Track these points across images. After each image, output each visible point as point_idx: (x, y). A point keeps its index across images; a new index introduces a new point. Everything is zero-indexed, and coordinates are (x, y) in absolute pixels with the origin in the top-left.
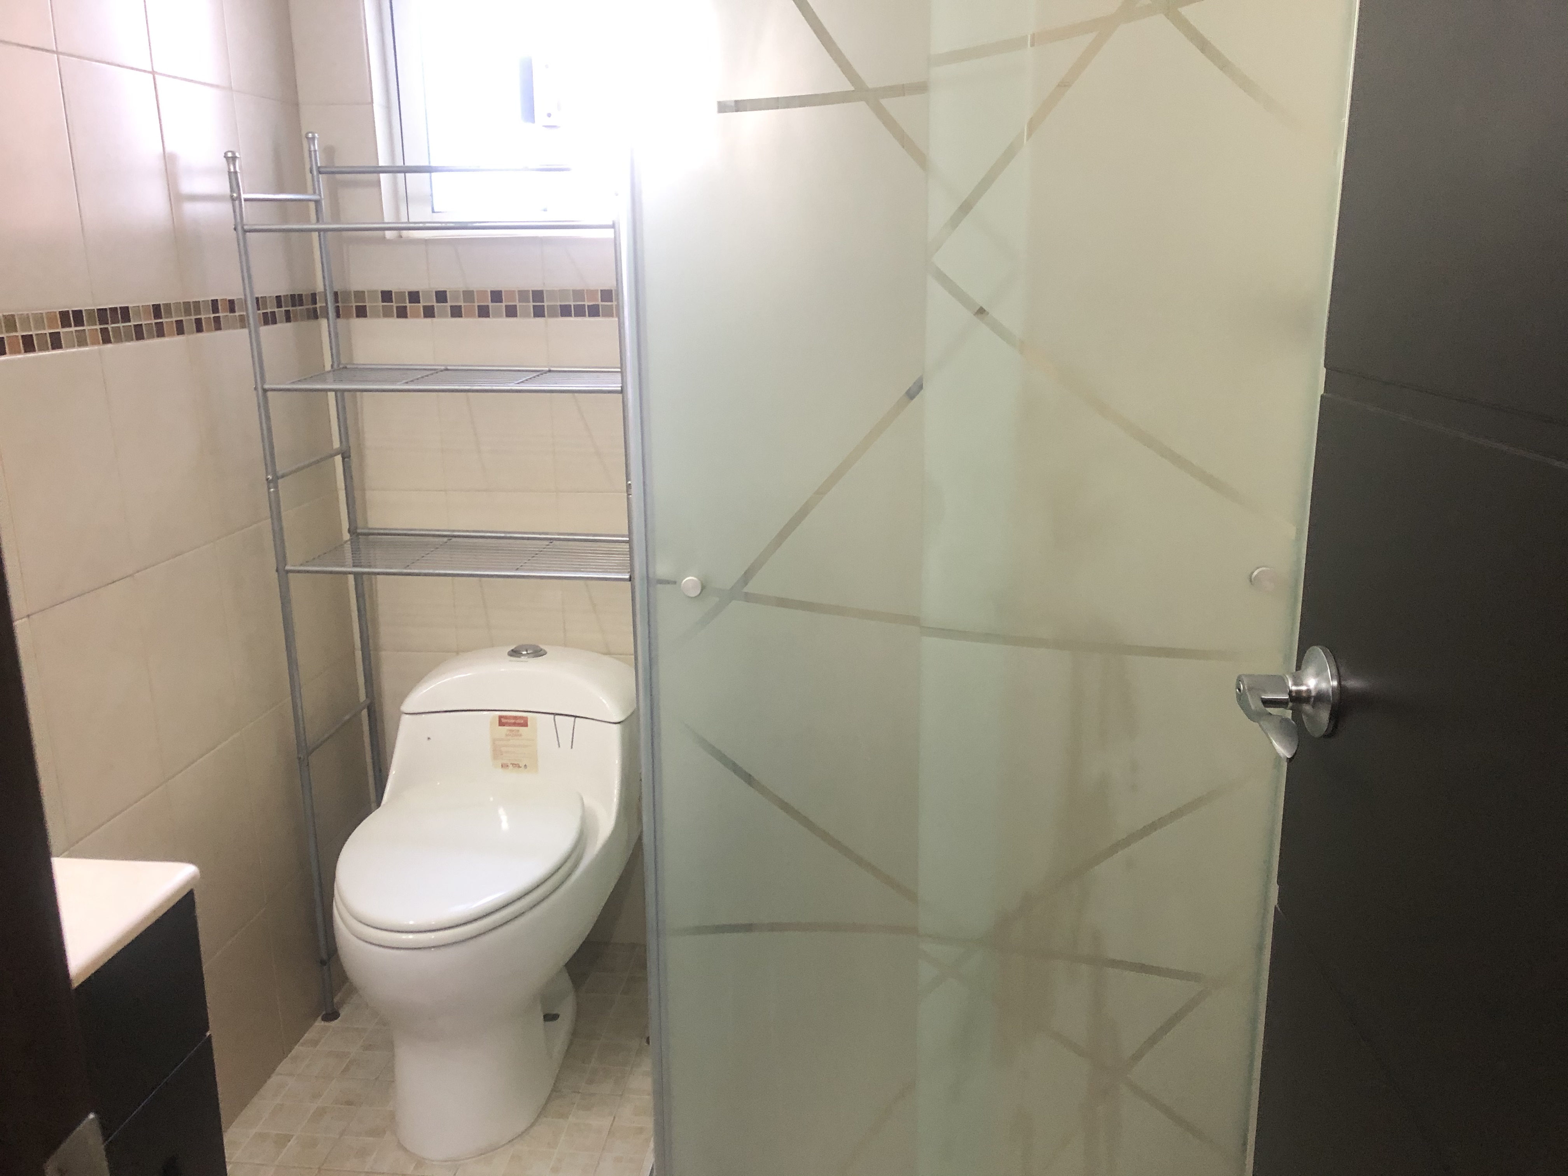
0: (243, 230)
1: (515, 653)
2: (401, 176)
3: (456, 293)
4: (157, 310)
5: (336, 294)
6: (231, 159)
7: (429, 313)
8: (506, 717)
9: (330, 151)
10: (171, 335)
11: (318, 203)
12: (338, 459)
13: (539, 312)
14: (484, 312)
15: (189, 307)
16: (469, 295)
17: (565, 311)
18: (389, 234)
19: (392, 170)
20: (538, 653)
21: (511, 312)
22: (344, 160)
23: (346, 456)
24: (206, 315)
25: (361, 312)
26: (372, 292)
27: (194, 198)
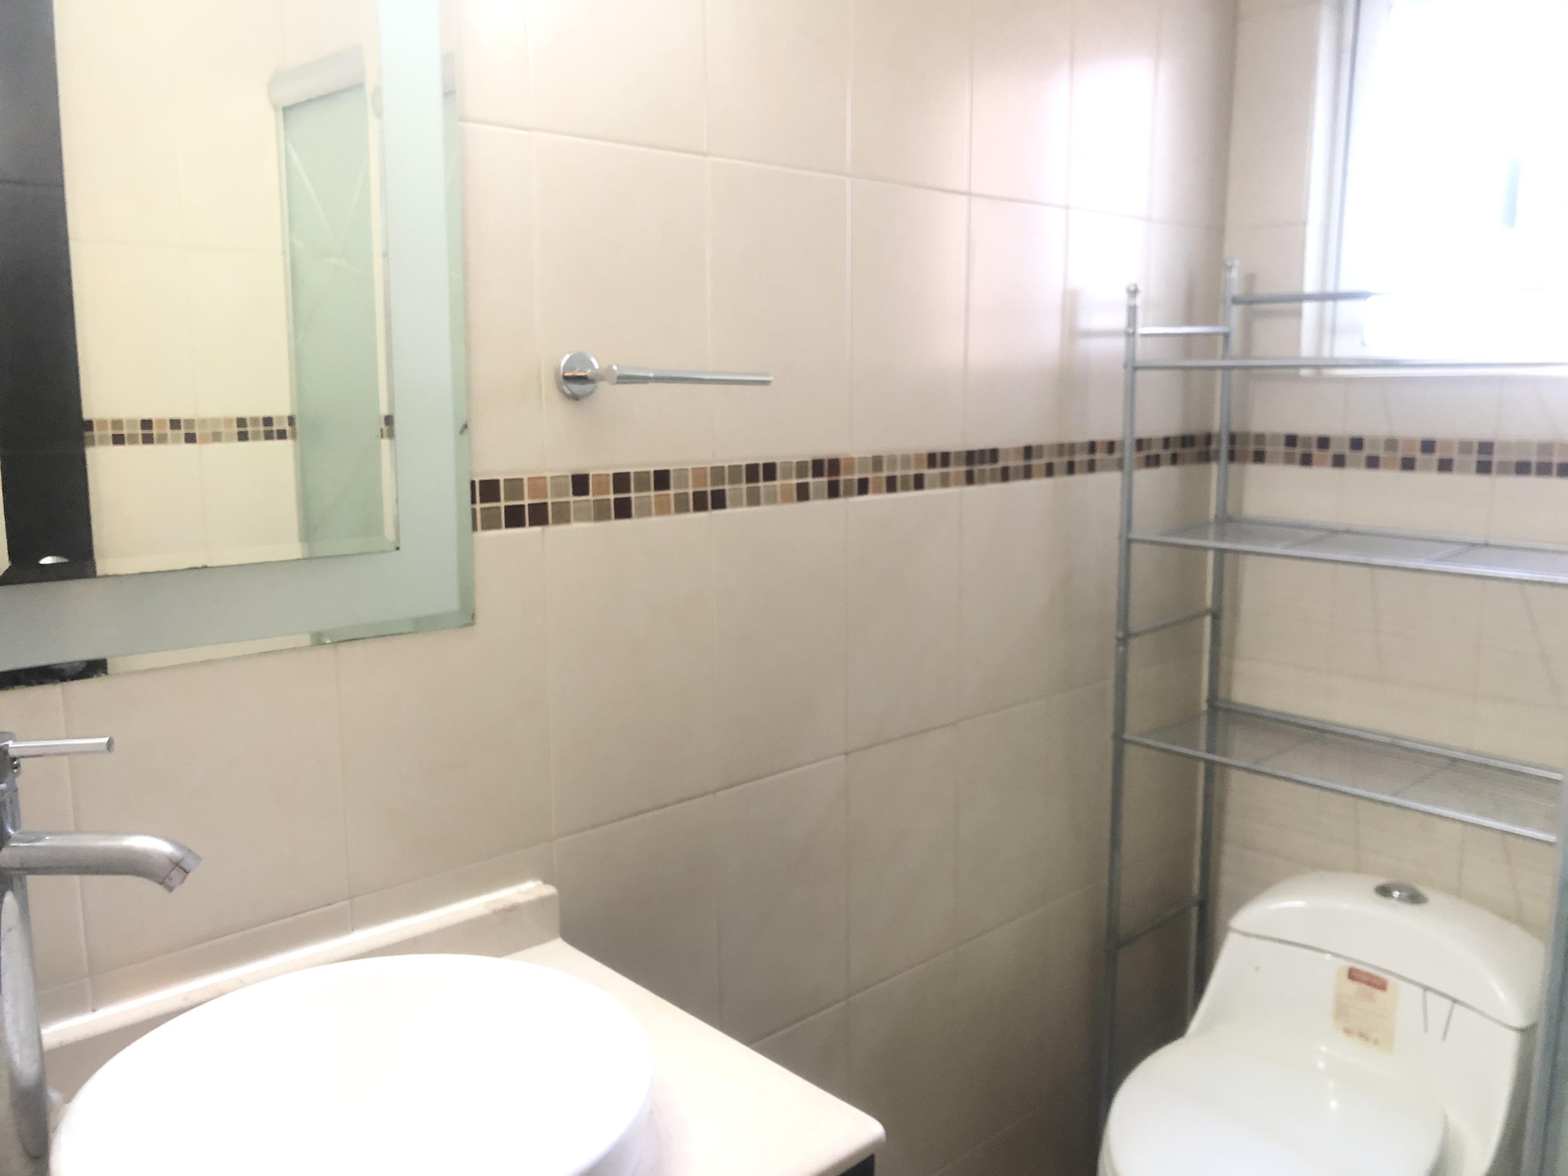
0: (1133, 367)
1: (1384, 891)
2: (1329, 304)
3: (1375, 442)
4: (1028, 452)
5: (1233, 438)
6: (1133, 292)
7: (1339, 461)
8: (1357, 971)
9: (1250, 279)
10: (1039, 476)
11: (1226, 336)
12: (1208, 620)
13: (1484, 468)
14: (1408, 464)
15: (1062, 449)
16: (1391, 444)
17: (1522, 468)
18: (1304, 372)
19: (1321, 297)
20: (1415, 898)
21: (1445, 466)
22: (1262, 289)
23: (1216, 617)
24: (1081, 457)
25: (1260, 457)
26: (1275, 437)
27: (1089, 334)
